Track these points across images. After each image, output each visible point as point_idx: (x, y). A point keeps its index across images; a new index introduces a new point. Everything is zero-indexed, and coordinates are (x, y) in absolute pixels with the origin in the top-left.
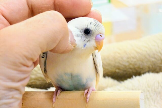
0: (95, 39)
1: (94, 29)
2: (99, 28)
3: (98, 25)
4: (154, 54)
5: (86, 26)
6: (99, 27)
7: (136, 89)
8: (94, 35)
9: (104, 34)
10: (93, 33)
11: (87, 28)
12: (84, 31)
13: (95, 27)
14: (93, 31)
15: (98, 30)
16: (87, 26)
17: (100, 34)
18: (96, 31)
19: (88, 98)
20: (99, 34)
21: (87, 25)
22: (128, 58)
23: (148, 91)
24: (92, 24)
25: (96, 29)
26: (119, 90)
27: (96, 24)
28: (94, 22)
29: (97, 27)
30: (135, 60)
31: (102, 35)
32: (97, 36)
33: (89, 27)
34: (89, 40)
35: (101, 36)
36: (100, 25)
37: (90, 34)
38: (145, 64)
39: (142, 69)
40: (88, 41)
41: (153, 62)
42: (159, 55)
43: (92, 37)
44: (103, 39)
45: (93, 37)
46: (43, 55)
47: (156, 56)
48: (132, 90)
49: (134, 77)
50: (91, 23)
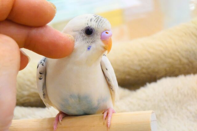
0: (101, 38)
1: (97, 26)
2: (102, 24)
3: (100, 20)
5: (85, 25)
6: (102, 22)
8: (98, 34)
9: (110, 30)
10: (97, 31)
11: (87, 27)
12: (84, 31)
13: (97, 24)
14: (96, 28)
15: (102, 26)
16: (88, 25)
17: (106, 30)
18: (99, 28)
19: (109, 122)
20: (104, 31)
21: (86, 23)
23: (166, 101)
24: (93, 20)
25: (99, 25)
27: (97, 20)
28: (95, 18)
29: (99, 24)
31: (108, 31)
32: (101, 34)
33: (89, 25)
34: (93, 40)
35: (107, 33)
36: (103, 20)
37: (93, 34)
40: (92, 43)
43: (96, 36)
44: (111, 36)
45: (98, 37)
46: (41, 77)
49: (147, 84)
50: (91, 20)
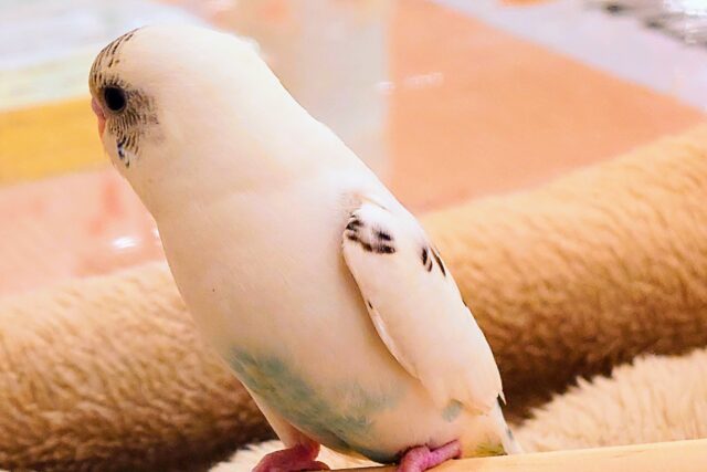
4: (648, 261)
7: (616, 440)
22: (526, 288)
26: (541, 449)
30: (561, 297)
38: (608, 316)
39: (593, 340)
41: (644, 300)
42: (673, 262)
47: (658, 271)
48: (602, 443)
49: (581, 381)
